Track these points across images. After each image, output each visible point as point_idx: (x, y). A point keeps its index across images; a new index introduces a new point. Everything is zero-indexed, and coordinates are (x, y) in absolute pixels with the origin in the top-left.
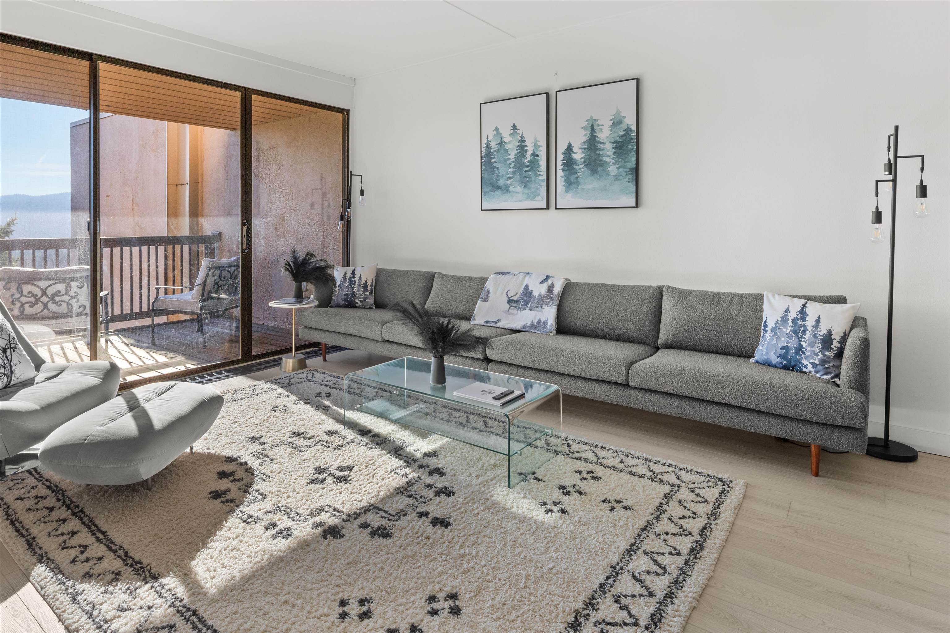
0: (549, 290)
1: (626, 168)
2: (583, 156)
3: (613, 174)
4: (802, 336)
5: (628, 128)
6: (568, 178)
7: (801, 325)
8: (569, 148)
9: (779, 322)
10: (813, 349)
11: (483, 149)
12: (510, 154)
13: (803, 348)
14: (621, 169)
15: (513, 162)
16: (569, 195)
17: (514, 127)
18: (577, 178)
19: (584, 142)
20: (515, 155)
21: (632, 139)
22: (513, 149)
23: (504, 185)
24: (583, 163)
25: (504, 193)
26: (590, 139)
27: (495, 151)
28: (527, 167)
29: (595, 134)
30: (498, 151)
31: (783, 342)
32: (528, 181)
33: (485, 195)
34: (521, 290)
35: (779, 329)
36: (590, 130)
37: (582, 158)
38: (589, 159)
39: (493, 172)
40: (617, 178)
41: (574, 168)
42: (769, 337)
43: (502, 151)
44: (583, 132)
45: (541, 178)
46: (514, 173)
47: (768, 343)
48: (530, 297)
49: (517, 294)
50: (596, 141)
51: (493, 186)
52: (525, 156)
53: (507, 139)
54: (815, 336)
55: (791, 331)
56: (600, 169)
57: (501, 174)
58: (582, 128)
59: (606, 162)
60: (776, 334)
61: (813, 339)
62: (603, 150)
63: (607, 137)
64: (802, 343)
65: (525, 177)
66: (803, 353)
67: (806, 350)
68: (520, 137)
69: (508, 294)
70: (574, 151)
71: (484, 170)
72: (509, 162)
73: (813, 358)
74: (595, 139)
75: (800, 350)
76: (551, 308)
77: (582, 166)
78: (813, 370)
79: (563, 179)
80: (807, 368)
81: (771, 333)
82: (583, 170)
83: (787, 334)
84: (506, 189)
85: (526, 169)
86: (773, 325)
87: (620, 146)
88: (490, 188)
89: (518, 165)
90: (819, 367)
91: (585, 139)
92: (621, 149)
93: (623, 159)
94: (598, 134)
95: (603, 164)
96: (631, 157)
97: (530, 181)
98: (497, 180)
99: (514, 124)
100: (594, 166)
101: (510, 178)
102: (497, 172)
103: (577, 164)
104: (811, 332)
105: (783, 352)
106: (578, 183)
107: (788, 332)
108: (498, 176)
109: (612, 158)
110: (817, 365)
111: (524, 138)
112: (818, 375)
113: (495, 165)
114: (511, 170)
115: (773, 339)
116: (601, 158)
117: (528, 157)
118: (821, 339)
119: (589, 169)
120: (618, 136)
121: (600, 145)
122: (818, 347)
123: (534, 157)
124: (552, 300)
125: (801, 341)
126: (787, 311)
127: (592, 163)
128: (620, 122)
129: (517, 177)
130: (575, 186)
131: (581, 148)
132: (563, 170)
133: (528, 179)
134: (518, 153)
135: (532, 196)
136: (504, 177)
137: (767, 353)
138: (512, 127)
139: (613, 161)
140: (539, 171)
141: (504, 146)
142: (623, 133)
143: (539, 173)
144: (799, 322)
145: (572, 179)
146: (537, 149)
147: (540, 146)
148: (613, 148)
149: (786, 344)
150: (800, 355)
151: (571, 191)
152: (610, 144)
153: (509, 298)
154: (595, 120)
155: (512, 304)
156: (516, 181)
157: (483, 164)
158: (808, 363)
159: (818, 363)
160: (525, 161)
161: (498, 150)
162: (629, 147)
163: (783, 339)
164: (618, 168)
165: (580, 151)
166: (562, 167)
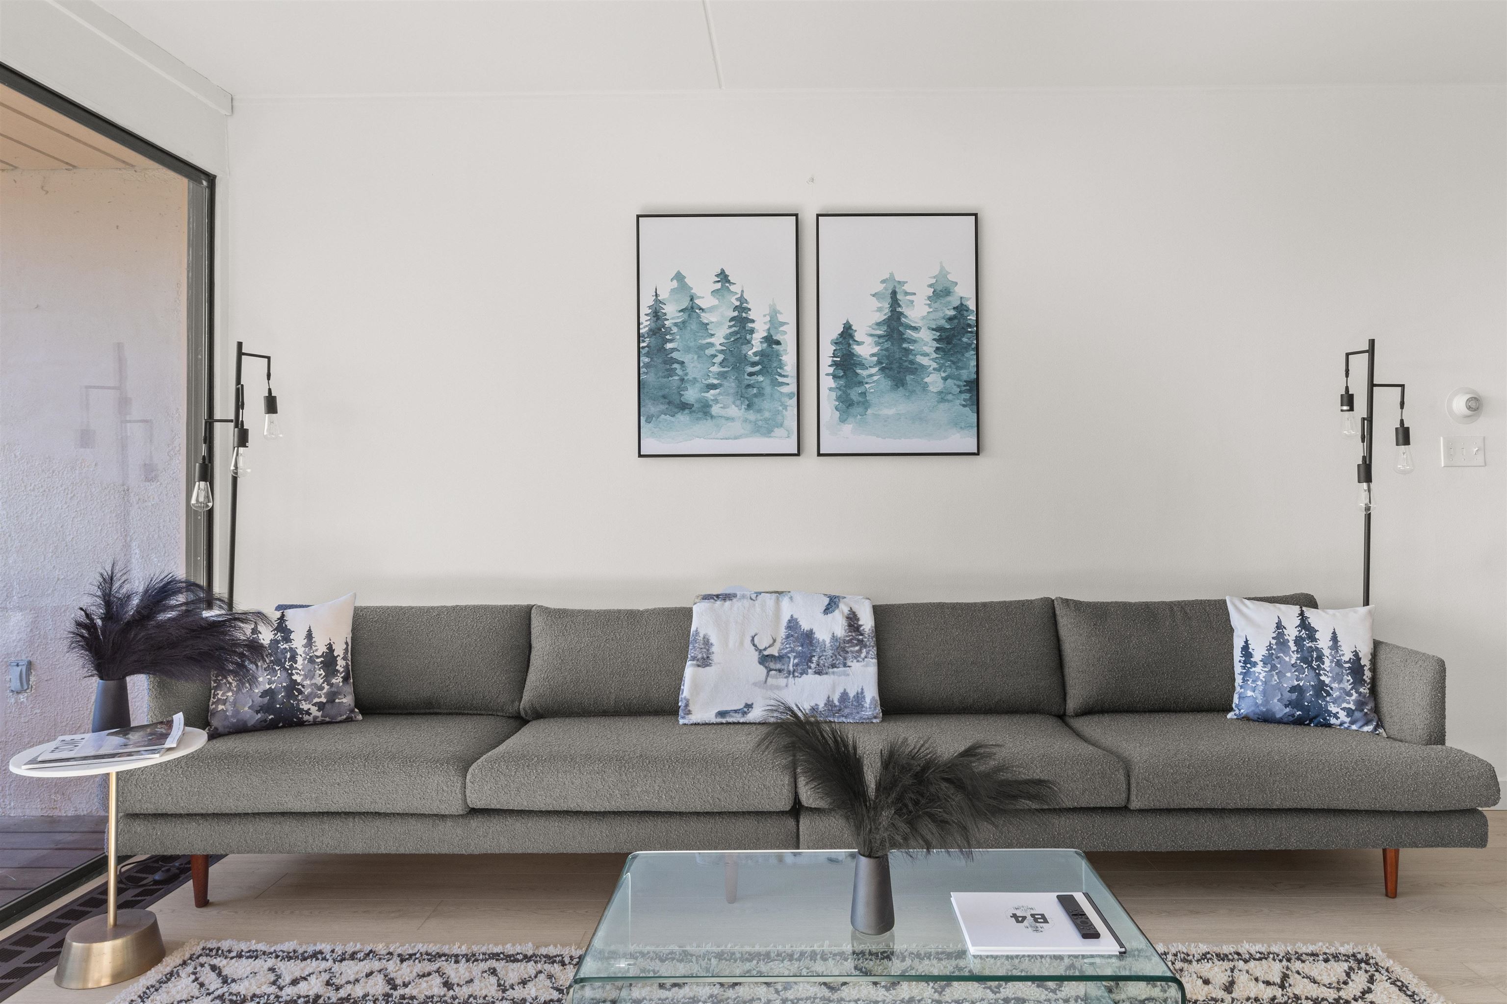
0: (850, 625)
1: (959, 380)
2: (876, 350)
3: (935, 390)
4: (1318, 666)
5: (962, 304)
6: (844, 392)
7: (1311, 647)
8: (847, 333)
9: (1274, 647)
10: (1342, 686)
11: (643, 318)
12: (713, 335)
13: (1327, 686)
14: (949, 381)
15: (722, 352)
16: (848, 428)
17: (723, 277)
18: (864, 394)
19: (878, 324)
20: (726, 338)
21: (969, 326)
22: (719, 324)
23: (699, 401)
24: (875, 365)
25: (698, 419)
26: (889, 319)
27: (676, 324)
28: (754, 364)
29: (899, 309)
30: (682, 326)
31: (1290, 679)
32: (755, 396)
33: (648, 421)
34: (782, 632)
35: (1278, 658)
36: (890, 300)
37: (873, 355)
38: (888, 357)
39: (671, 372)
40: (942, 396)
41: (857, 374)
42: (1264, 674)
43: (694, 326)
44: (875, 303)
45: (785, 390)
46: (722, 375)
47: (1265, 683)
48: (811, 643)
49: (774, 641)
50: (902, 324)
51: (669, 403)
52: (749, 342)
53: (706, 301)
54: (1339, 664)
55: (1298, 659)
56: (909, 378)
57: (690, 377)
58: (874, 296)
59: (922, 366)
60: (1274, 668)
61: (1337, 669)
62: (914, 341)
63: (923, 318)
64: (1323, 678)
65: (749, 386)
66: (1329, 694)
67: (1331, 688)
68: (737, 299)
69: (756, 642)
70: (856, 338)
71: (647, 366)
72: (709, 352)
73: (1345, 701)
74: (899, 319)
75: (1321, 688)
76: (867, 665)
77: (874, 370)
78: (1348, 720)
79: (834, 395)
80: (1337, 718)
81: (1264, 667)
82: (875, 378)
83: (1292, 665)
84: (704, 410)
85: (750, 369)
86: (1265, 652)
87: (947, 337)
88: (663, 407)
89: (732, 360)
90: (1358, 714)
91: (881, 317)
92: (949, 343)
93: (953, 363)
94: (904, 309)
95: (916, 369)
96: (969, 359)
97: (760, 394)
98: (680, 390)
99: (723, 272)
100: (899, 372)
101: (713, 387)
102: (679, 372)
103: (863, 366)
104: (1330, 657)
105: (1294, 696)
106: (865, 404)
107: (1293, 661)
108: (682, 380)
109: (934, 360)
110: (1353, 711)
111: (747, 302)
112: (1354, 727)
113: (675, 355)
114: (716, 369)
115: (1272, 676)
116: (911, 357)
117: (757, 343)
118: (1349, 668)
119: (887, 376)
120: (943, 318)
121: (909, 333)
122: (1348, 681)
123: (770, 346)
124: (865, 646)
125: (1319, 674)
126: (1279, 626)
127: (895, 366)
128: (947, 292)
129: (730, 384)
130: (860, 410)
131: (872, 335)
132: (835, 377)
133: (755, 391)
134: (731, 334)
135: (767, 428)
136: (697, 385)
137: (1266, 702)
138: (717, 276)
139: (935, 365)
140: (781, 375)
141: (699, 316)
142: (952, 313)
143: (781, 379)
144: (1308, 644)
145: (854, 394)
146: (776, 328)
147: (783, 324)
148: (934, 340)
149: (1296, 683)
150: (1324, 699)
151: (851, 419)
152: (929, 332)
153: (760, 651)
154: (899, 282)
155: (772, 665)
156: (728, 395)
157: (643, 351)
158: (1338, 710)
159: (1354, 708)
160: (750, 353)
161: (684, 322)
162: (965, 340)
163: (1289, 675)
164: (945, 379)
165: (869, 340)
166: (831, 370)
